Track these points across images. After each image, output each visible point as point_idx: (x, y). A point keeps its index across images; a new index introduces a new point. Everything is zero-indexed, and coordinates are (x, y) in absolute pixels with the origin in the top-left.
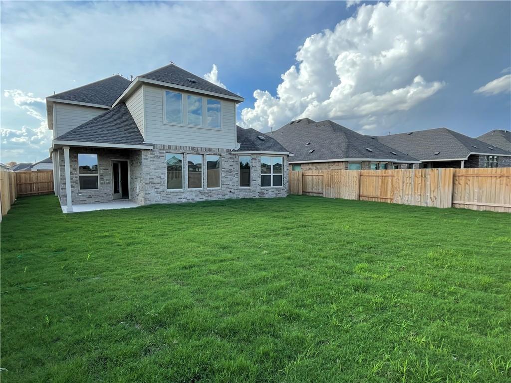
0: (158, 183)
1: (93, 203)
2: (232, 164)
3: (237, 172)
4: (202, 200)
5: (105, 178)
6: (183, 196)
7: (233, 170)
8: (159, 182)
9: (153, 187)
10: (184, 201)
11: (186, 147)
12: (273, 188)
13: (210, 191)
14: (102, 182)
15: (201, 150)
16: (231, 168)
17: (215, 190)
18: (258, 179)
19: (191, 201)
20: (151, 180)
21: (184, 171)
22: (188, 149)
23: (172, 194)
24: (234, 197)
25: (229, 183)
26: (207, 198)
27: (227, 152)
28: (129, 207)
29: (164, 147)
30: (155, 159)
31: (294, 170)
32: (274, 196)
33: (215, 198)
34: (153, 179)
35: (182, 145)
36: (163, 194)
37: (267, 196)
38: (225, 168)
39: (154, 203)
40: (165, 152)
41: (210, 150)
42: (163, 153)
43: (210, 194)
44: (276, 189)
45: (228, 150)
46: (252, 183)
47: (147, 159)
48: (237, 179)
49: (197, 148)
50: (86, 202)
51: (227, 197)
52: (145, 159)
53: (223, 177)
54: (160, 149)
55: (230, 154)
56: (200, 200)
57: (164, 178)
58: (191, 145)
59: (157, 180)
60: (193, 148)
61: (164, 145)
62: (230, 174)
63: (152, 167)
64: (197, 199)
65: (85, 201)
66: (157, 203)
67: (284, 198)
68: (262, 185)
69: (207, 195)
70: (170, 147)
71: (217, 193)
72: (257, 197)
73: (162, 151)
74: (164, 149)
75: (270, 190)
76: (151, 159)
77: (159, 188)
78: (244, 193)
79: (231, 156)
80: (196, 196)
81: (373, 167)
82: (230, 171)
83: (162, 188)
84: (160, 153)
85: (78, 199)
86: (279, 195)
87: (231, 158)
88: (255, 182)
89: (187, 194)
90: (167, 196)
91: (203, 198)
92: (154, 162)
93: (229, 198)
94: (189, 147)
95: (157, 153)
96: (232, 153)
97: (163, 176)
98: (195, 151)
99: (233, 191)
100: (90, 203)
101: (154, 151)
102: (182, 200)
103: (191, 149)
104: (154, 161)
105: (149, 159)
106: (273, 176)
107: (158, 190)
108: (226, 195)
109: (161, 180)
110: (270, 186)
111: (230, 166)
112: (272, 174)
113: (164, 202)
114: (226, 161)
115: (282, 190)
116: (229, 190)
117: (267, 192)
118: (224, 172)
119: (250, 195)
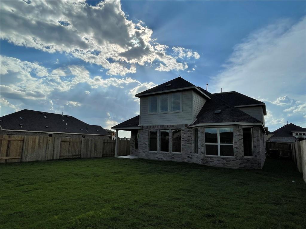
0: (144, 147)
2: (189, 135)
4: (167, 160)
6: (156, 156)
7: (190, 139)
9: (142, 149)
10: (156, 159)
11: (159, 126)
13: (173, 155)
15: (168, 127)
16: (189, 138)
17: (177, 154)
19: (160, 159)
20: (141, 145)
23: (151, 154)
24: (192, 161)
25: (187, 150)
26: (171, 159)
27: (185, 127)
33: (176, 160)
34: (142, 144)
36: (146, 153)
37: (211, 164)
38: (184, 139)
39: (142, 158)
41: (173, 126)
43: (172, 156)
44: (224, 159)
45: (186, 125)
46: (199, 150)
49: (165, 125)
51: (186, 160)
53: (183, 145)
54: (146, 128)
55: (188, 128)
56: (166, 160)
57: (147, 144)
58: (161, 124)
59: (144, 145)
60: (162, 126)
61: (148, 126)
62: (188, 143)
64: (165, 159)
66: (143, 158)
68: (207, 153)
69: (171, 157)
70: (150, 127)
71: (177, 157)
72: (201, 163)
73: (147, 129)
74: (147, 128)
76: (142, 134)
79: (189, 130)
80: (164, 157)
82: (188, 141)
83: (146, 150)
84: (146, 130)
87: (189, 131)
89: (159, 155)
90: (148, 155)
91: (168, 159)
95: (144, 131)
96: (190, 127)
97: (147, 143)
98: (164, 128)
99: (190, 156)
102: (155, 158)
103: (161, 127)
104: (143, 135)
105: (141, 134)
106: (221, 146)
107: (144, 151)
108: (185, 159)
109: (145, 145)
110: (217, 154)
111: (189, 137)
112: (219, 144)
113: (147, 158)
114: (185, 134)
115: (232, 160)
116: (188, 155)
117: (212, 160)
118: (183, 142)
119: (198, 161)
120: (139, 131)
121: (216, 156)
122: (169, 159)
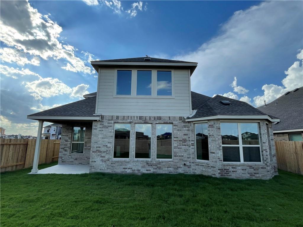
0: (105, 152)
1: (78, 164)
2: (186, 132)
3: (193, 142)
4: (149, 172)
5: (88, 145)
6: (129, 166)
7: (188, 139)
8: (105, 150)
9: (99, 155)
10: (129, 171)
11: (134, 117)
12: (243, 165)
13: (159, 163)
15: (150, 119)
16: (185, 137)
17: (165, 162)
18: (218, 151)
19: (136, 172)
20: (98, 149)
22: (136, 119)
23: (117, 164)
24: (190, 171)
25: (183, 155)
26: (155, 170)
27: (180, 120)
29: (112, 118)
30: (103, 129)
31: (292, 140)
32: (247, 176)
33: (165, 171)
34: (100, 147)
35: (133, 115)
36: (108, 162)
37: (233, 176)
38: (177, 138)
39: (99, 171)
40: (113, 122)
41: (160, 118)
42: (111, 123)
43: (158, 166)
44: (251, 167)
45: (181, 118)
46: (210, 155)
47: (96, 129)
48: (193, 150)
49: (145, 117)
50: (73, 163)
51: (180, 171)
52: (94, 129)
53: (175, 148)
54: (109, 120)
55: (184, 122)
56: (147, 172)
57: (110, 147)
58: (139, 115)
59: (103, 149)
60: (141, 118)
61: (112, 116)
62: (184, 144)
63: (100, 136)
64: (144, 171)
67: (264, 182)
68: (226, 158)
69: (155, 167)
70: (118, 117)
71: (166, 166)
72: (218, 176)
73: (110, 122)
74: (112, 120)
75: (240, 168)
76: (100, 129)
77: (104, 157)
78: (201, 168)
79: (185, 124)
80: (142, 167)
82: (185, 141)
83: (107, 157)
85: (68, 161)
86: (258, 175)
87: (185, 127)
88: (214, 154)
90: (112, 165)
91: (150, 170)
92: (103, 132)
93: (182, 172)
94: (137, 117)
95: (106, 124)
96: (187, 120)
97: (109, 145)
98: (144, 121)
99: (188, 163)
101: (103, 122)
102: (126, 170)
103: (138, 119)
104: (102, 130)
105: (98, 129)
106: (243, 147)
107: (103, 159)
108: (179, 169)
109: (107, 149)
110: (239, 161)
111: (184, 135)
112: (241, 146)
113: (109, 171)
114: (178, 130)
115: (262, 168)
116: (183, 163)
117: (234, 170)
118: (176, 142)
119: (209, 172)
120: (94, 124)
121: (238, 163)
122: (152, 170)
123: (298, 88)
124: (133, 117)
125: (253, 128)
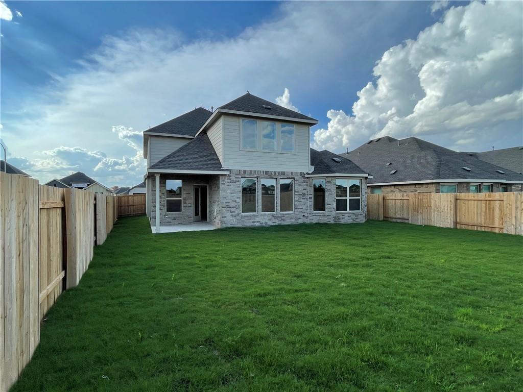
0: (234, 207)
1: (177, 225)
2: (306, 187)
3: (311, 196)
4: (275, 224)
5: (187, 202)
6: (257, 219)
7: (306, 194)
8: (235, 206)
9: (228, 210)
10: (257, 224)
11: (261, 171)
12: (349, 213)
13: (283, 215)
14: (185, 205)
15: (275, 174)
16: (304, 191)
17: (288, 214)
18: (334, 203)
19: (264, 225)
20: (227, 204)
21: (258, 195)
22: (262, 173)
23: (246, 218)
24: (308, 221)
25: (302, 207)
26: (280, 222)
28: (207, 229)
29: (240, 173)
30: (231, 184)
31: (373, 193)
32: (351, 221)
33: (288, 222)
34: (229, 203)
35: (257, 169)
36: (238, 217)
37: (342, 221)
38: (298, 192)
39: (229, 226)
40: (240, 176)
41: (283, 173)
42: (239, 178)
43: (283, 218)
44: (353, 214)
45: (301, 174)
46: (326, 207)
47: (224, 184)
48: (311, 203)
49: (271, 172)
50: (171, 224)
51: (300, 221)
52: (222, 184)
53: (297, 201)
54: (236, 174)
55: (304, 177)
56: (273, 224)
57: (239, 202)
58: (265, 170)
59: (232, 204)
60: (267, 173)
61: (240, 170)
62: (303, 198)
63: (229, 191)
64: (270, 223)
65: (170, 222)
66: (232, 226)
67: (362, 224)
68: (338, 209)
69: (280, 219)
70: (245, 172)
71: (289, 218)
72: (332, 222)
73: (238, 176)
74: (239, 174)
75: (347, 215)
76: (228, 184)
77: (234, 212)
78: (318, 218)
79: (304, 180)
80: (269, 220)
81: (472, 188)
82: (304, 195)
83: (237, 212)
84: (236, 178)
85: (165, 221)
86: (357, 220)
87: (304, 182)
88: (330, 206)
89: (261, 218)
90: (242, 220)
91: (276, 222)
92: (231, 187)
93: (302, 222)
94: (263, 171)
95: (233, 178)
96: (306, 176)
97: (238, 200)
98: (269, 175)
99: (306, 215)
100: (174, 225)
101: (230, 176)
102: (255, 223)
103: (265, 174)
104: (230, 185)
105: (226, 184)
106: (350, 199)
107: (233, 214)
108: (299, 220)
109: (236, 204)
110: (346, 210)
111: (304, 189)
112: (348, 198)
113: (239, 225)
114: (299, 185)
115: (360, 215)
116: (303, 214)
117: (343, 217)
118: (297, 196)
119: (325, 220)
120: (221, 178)
121: (346, 212)
122: (278, 223)
123: (380, 137)
124: (259, 172)
125: (357, 182)
